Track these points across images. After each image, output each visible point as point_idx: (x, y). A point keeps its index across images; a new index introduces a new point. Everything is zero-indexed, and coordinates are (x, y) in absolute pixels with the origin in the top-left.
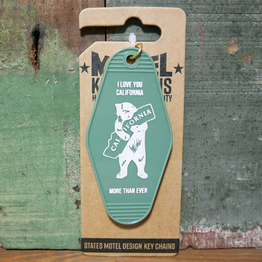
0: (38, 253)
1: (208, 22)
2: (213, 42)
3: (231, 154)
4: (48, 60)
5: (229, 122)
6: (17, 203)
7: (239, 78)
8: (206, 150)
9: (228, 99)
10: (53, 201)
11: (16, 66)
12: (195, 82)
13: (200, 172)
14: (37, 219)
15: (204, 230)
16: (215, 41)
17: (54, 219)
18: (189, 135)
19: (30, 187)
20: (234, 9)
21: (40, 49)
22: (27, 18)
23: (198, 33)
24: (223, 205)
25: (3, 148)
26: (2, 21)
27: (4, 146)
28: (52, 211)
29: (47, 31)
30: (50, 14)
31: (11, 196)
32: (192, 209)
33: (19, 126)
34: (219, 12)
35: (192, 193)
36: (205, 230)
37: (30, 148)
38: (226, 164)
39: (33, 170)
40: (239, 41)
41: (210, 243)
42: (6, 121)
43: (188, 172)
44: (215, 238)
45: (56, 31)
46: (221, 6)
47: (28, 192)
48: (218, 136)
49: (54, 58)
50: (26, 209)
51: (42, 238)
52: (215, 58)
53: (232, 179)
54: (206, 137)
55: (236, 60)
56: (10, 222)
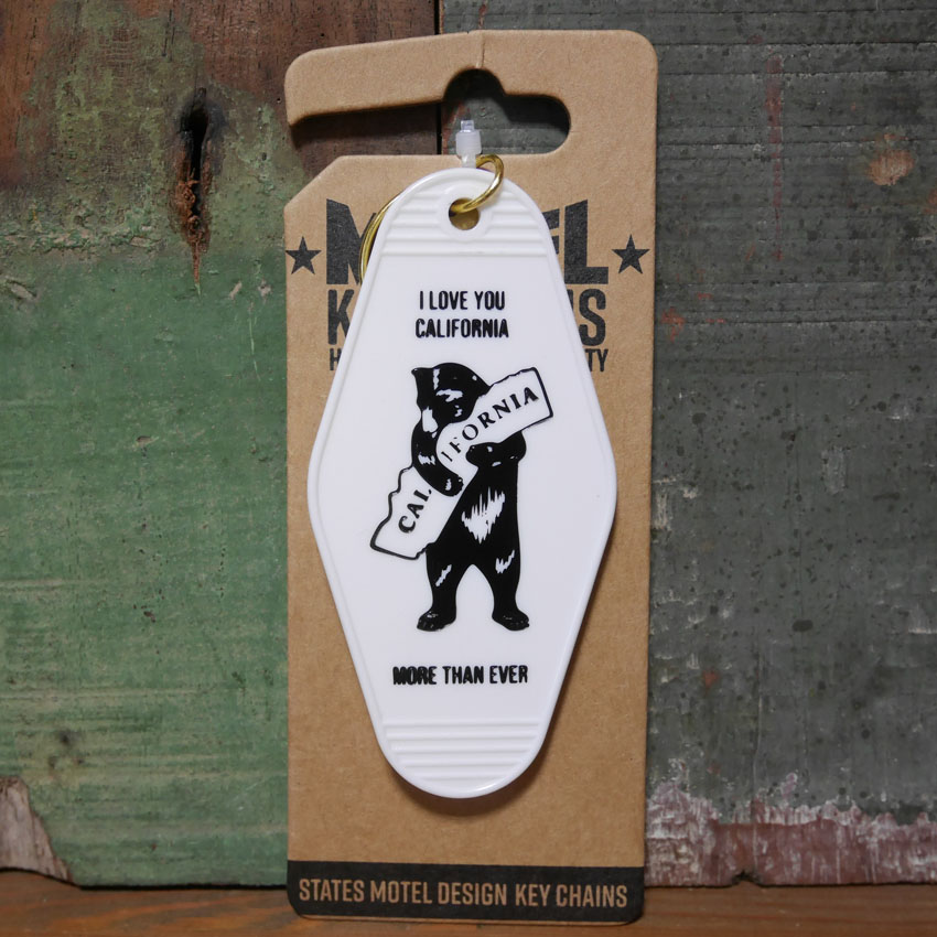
0: (195, 900)
1: (801, 75)
2: (818, 145)
3: (887, 539)
4: (237, 216)
5: (879, 427)
6: (125, 718)
7: (913, 270)
8: (797, 527)
9: (874, 346)
10: (253, 711)
11: (124, 237)
12: (755, 286)
13: (776, 606)
14: (196, 776)
15: (796, 816)
16: (827, 142)
17: (258, 774)
18: (735, 474)
19: (171, 661)
20: (894, 26)
21: (210, 178)
22: (164, 67)
23: (763, 115)
24: (863, 726)
25: (77, 523)
26: (76, 78)
27: (79, 515)
28: (249, 746)
29: (233, 114)
30: (245, 53)
31: (104, 694)
32: (751, 740)
33: (136, 446)
34: (838, 37)
35: (748, 680)
36: (799, 814)
37: (174, 521)
38: (870, 577)
39: (184, 601)
40: (911, 140)
41: (818, 864)
42: (90, 429)
43: (732, 607)
44: (834, 844)
45: (264, 114)
46: (848, 16)
47: (166, 678)
48: (837, 476)
49: (259, 207)
50: (158, 739)
51: (214, 845)
53: (894, 632)
54: (794, 480)
55: (901, 206)
56: (99, 788)
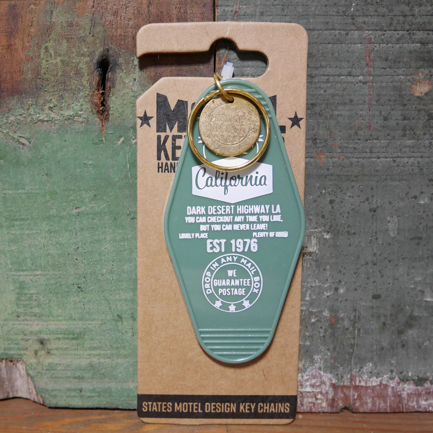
0: (100, 415)
1: (381, 45)
2: (389, 77)
3: (416, 258)
4: (122, 107)
5: (414, 207)
6: (69, 334)
7: (431, 135)
8: (375, 252)
9: (412, 170)
10: (126, 332)
11: (71, 116)
12: (359, 141)
13: (365, 288)
14: (101, 360)
15: (370, 383)
16: (393, 76)
17: (128, 360)
18: (348, 227)
19: (89, 309)
20: (424, 23)
21: (110, 89)
22: (90, 39)
23: (363, 63)
24: (402, 342)
25: (48, 246)
26: (50, 44)
27: (49, 242)
28: (124, 347)
29: (121, 60)
30: (126, 33)
31: (60, 323)
32: (351, 348)
33: (75, 211)
34: (399, 27)
35: (351, 321)
36: (372, 381)
37: (91, 246)
38: (408, 275)
40: (431, 76)
41: (380, 403)
42: (54, 203)
43: (344, 288)
44: (387, 395)
45: (135, 60)
46: (403, 18)
47: (87, 316)
48: (394, 229)
49: (132, 103)
50: (83, 344)
51: (108, 391)
52: (392, 103)
53: (417, 300)
54: (375, 231)
55: (426, 105)
56: (57, 364)
